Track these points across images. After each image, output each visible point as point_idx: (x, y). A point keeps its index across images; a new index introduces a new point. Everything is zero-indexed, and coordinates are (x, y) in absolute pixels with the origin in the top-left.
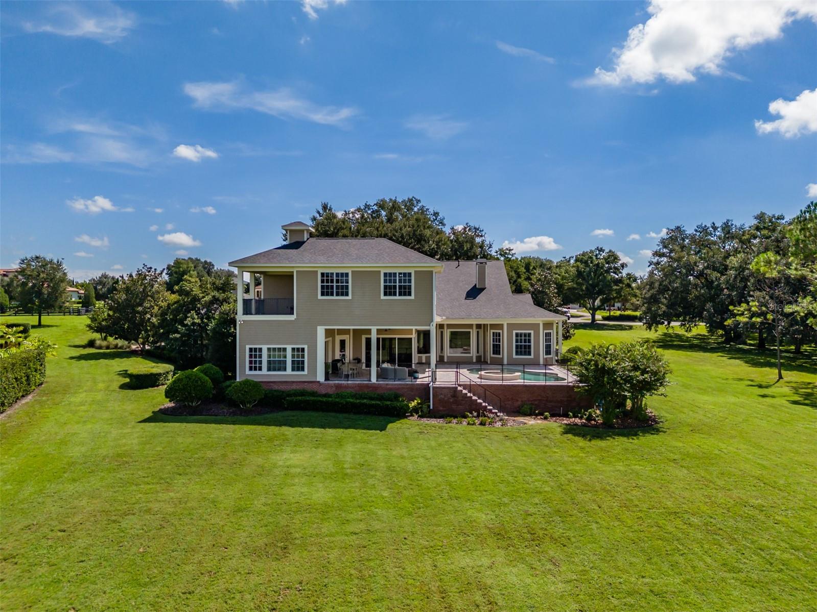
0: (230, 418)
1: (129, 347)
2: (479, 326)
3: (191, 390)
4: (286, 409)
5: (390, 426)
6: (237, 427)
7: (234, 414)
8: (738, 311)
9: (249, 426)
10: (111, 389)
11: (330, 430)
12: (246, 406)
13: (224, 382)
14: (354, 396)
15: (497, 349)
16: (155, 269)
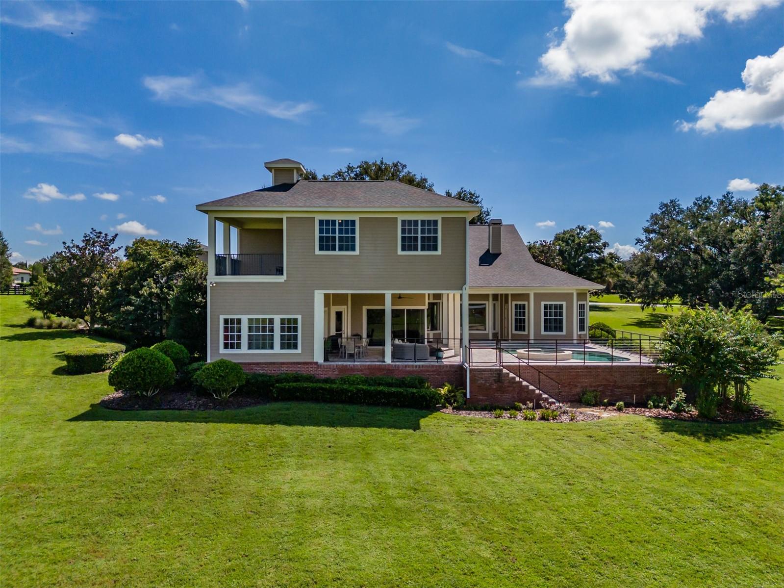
0: (200, 412)
1: (75, 326)
2: (495, 297)
3: (145, 374)
4: (276, 400)
5: (423, 422)
6: (211, 425)
7: (206, 407)
8: (775, 283)
9: (228, 425)
10: (42, 374)
11: (344, 429)
12: (220, 396)
13: (190, 363)
14: (366, 382)
15: (520, 324)
16: (106, 235)
